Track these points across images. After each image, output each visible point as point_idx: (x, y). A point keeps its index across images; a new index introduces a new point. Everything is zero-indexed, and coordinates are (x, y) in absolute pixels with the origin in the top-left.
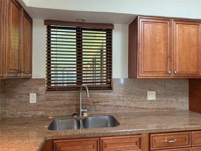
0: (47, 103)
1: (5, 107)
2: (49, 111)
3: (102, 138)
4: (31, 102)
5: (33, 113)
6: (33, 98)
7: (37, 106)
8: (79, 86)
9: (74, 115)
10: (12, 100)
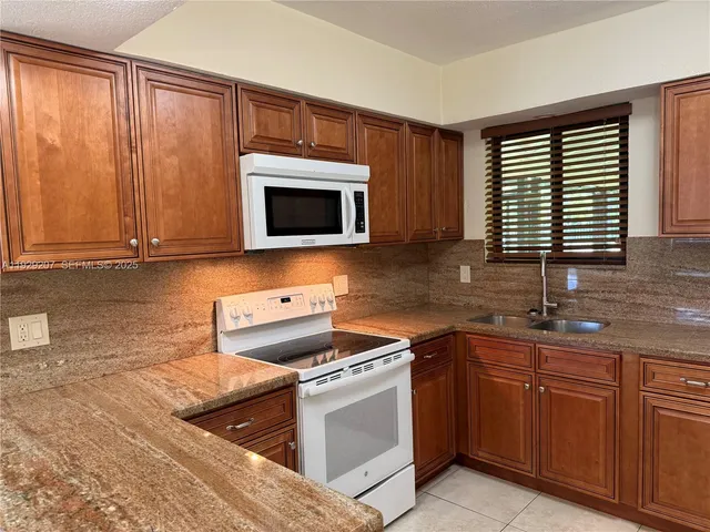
0: (489, 284)
1: (428, 285)
2: (491, 299)
3: (538, 346)
4: (462, 281)
5: (466, 299)
6: (465, 274)
7: (471, 289)
8: (557, 254)
9: (532, 310)
10: (437, 275)
